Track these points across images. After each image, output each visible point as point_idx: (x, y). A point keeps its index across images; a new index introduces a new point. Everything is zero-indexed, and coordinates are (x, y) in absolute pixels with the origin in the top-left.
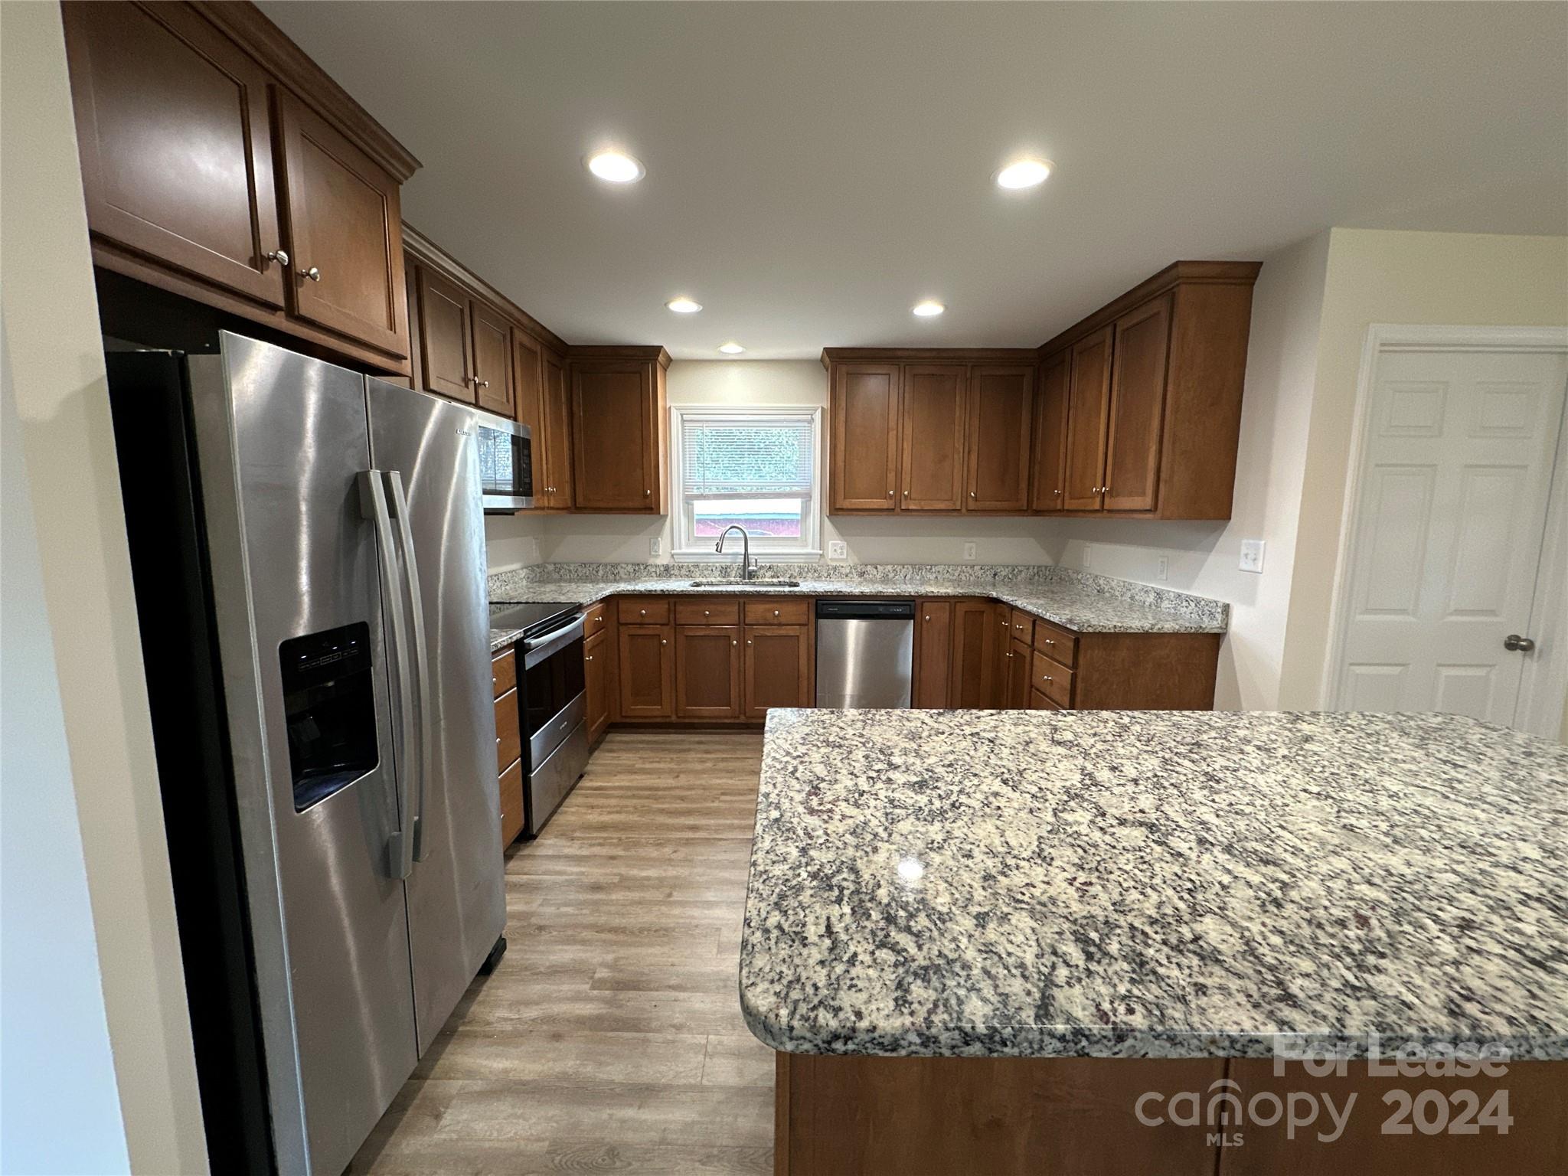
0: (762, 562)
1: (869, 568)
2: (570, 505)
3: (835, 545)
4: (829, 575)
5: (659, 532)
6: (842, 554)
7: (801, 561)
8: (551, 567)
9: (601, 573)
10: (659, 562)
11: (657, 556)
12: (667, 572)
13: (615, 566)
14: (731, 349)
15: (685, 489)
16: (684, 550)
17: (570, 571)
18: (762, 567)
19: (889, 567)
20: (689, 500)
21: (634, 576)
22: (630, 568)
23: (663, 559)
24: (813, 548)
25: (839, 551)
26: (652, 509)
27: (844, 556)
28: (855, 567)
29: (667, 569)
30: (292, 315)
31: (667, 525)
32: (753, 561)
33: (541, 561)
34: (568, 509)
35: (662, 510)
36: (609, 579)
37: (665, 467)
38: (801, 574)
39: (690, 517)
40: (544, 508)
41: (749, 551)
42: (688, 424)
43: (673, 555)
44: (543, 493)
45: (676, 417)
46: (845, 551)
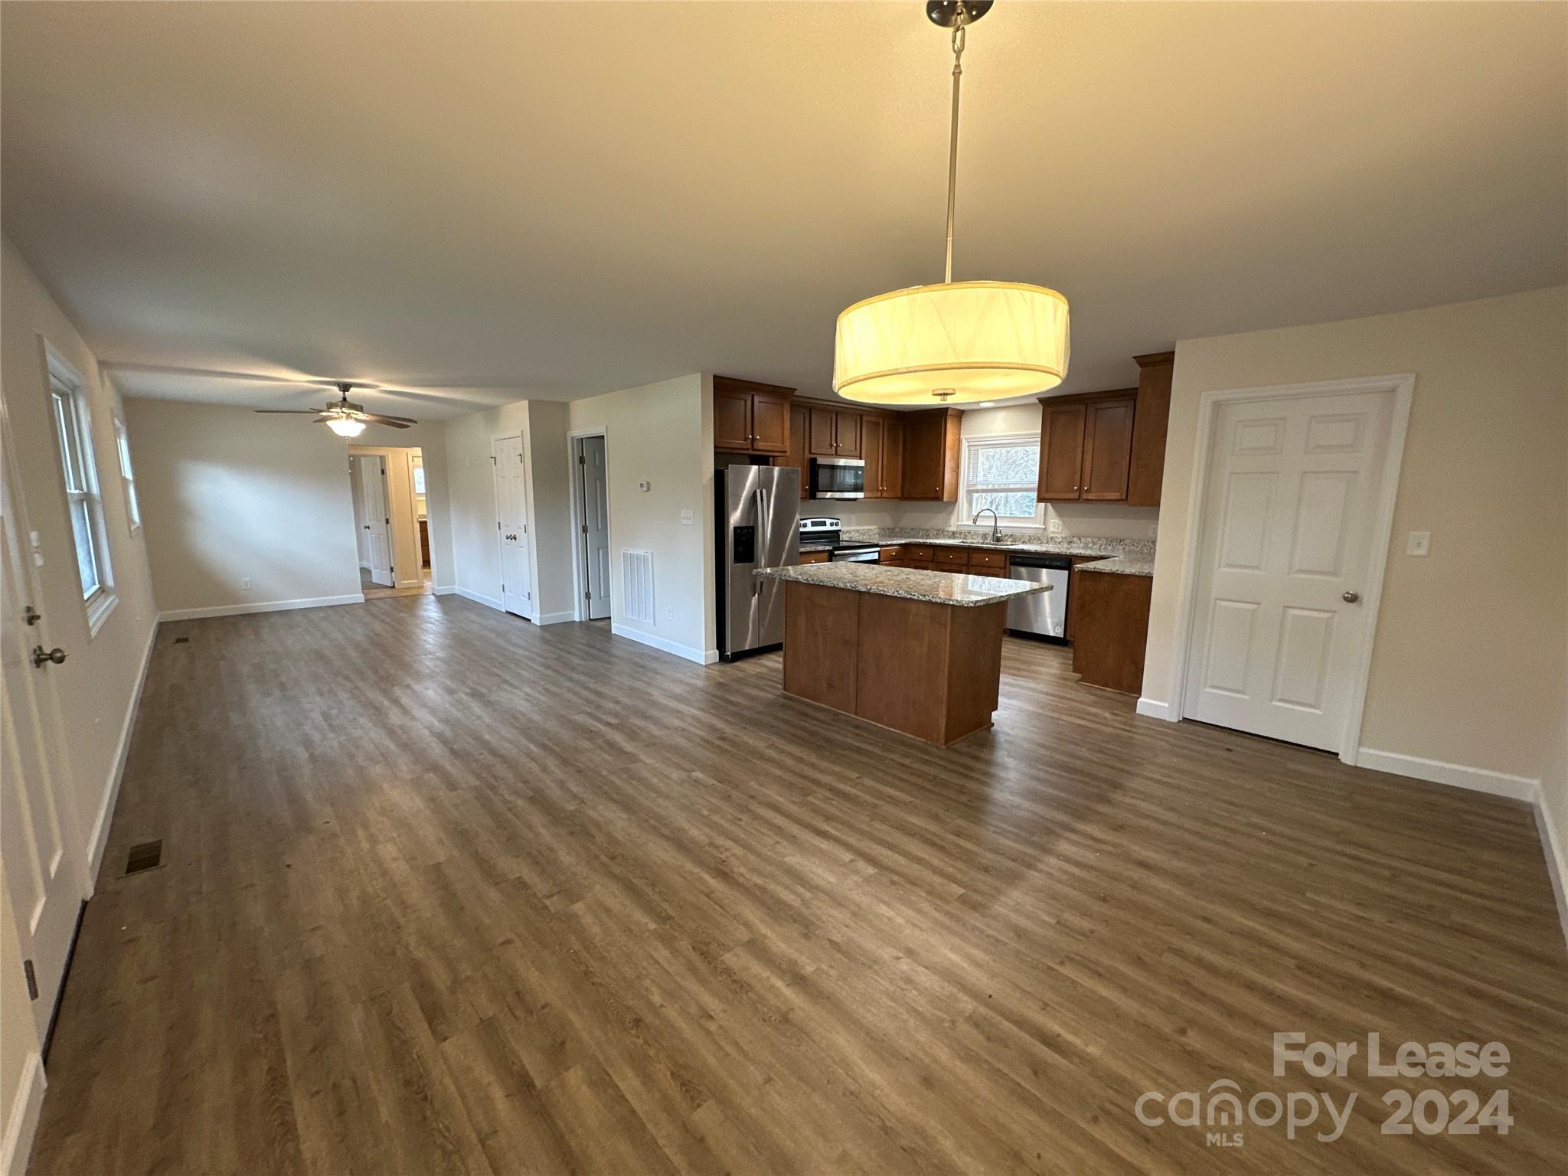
0: (1004, 532)
1: (1075, 539)
2: (900, 496)
3: (1054, 523)
4: (1047, 542)
5: (951, 512)
6: (1058, 528)
7: (1032, 533)
8: (898, 530)
9: (921, 534)
10: (951, 528)
11: (950, 526)
12: (953, 535)
13: (927, 531)
15: (968, 486)
16: (964, 523)
18: (1006, 535)
19: (1089, 540)
20: (970, 493)
21: (937, 536)
22: (935, 532)
23: (953, 528)
24: (1040, 525)
25: (1057, 526)
26: (939, 498)
27: (1060, 530)
28: (1065, 538)
29: (954, 533)
30: (753, 450)
31: (957, 507)
32: (998, 531)
33: (892, 526)
34: (899, 498)
35: (945, 499)
36: (922, 537)
37: (955, 474)
38: (1030, 541)
39: (970, 503)
40: (878, 498)
41: (997, 525)
42: (972, 448)
43: (958, 525)
44: (878, 490)
45: (964, 445)
46: (1060, 528)
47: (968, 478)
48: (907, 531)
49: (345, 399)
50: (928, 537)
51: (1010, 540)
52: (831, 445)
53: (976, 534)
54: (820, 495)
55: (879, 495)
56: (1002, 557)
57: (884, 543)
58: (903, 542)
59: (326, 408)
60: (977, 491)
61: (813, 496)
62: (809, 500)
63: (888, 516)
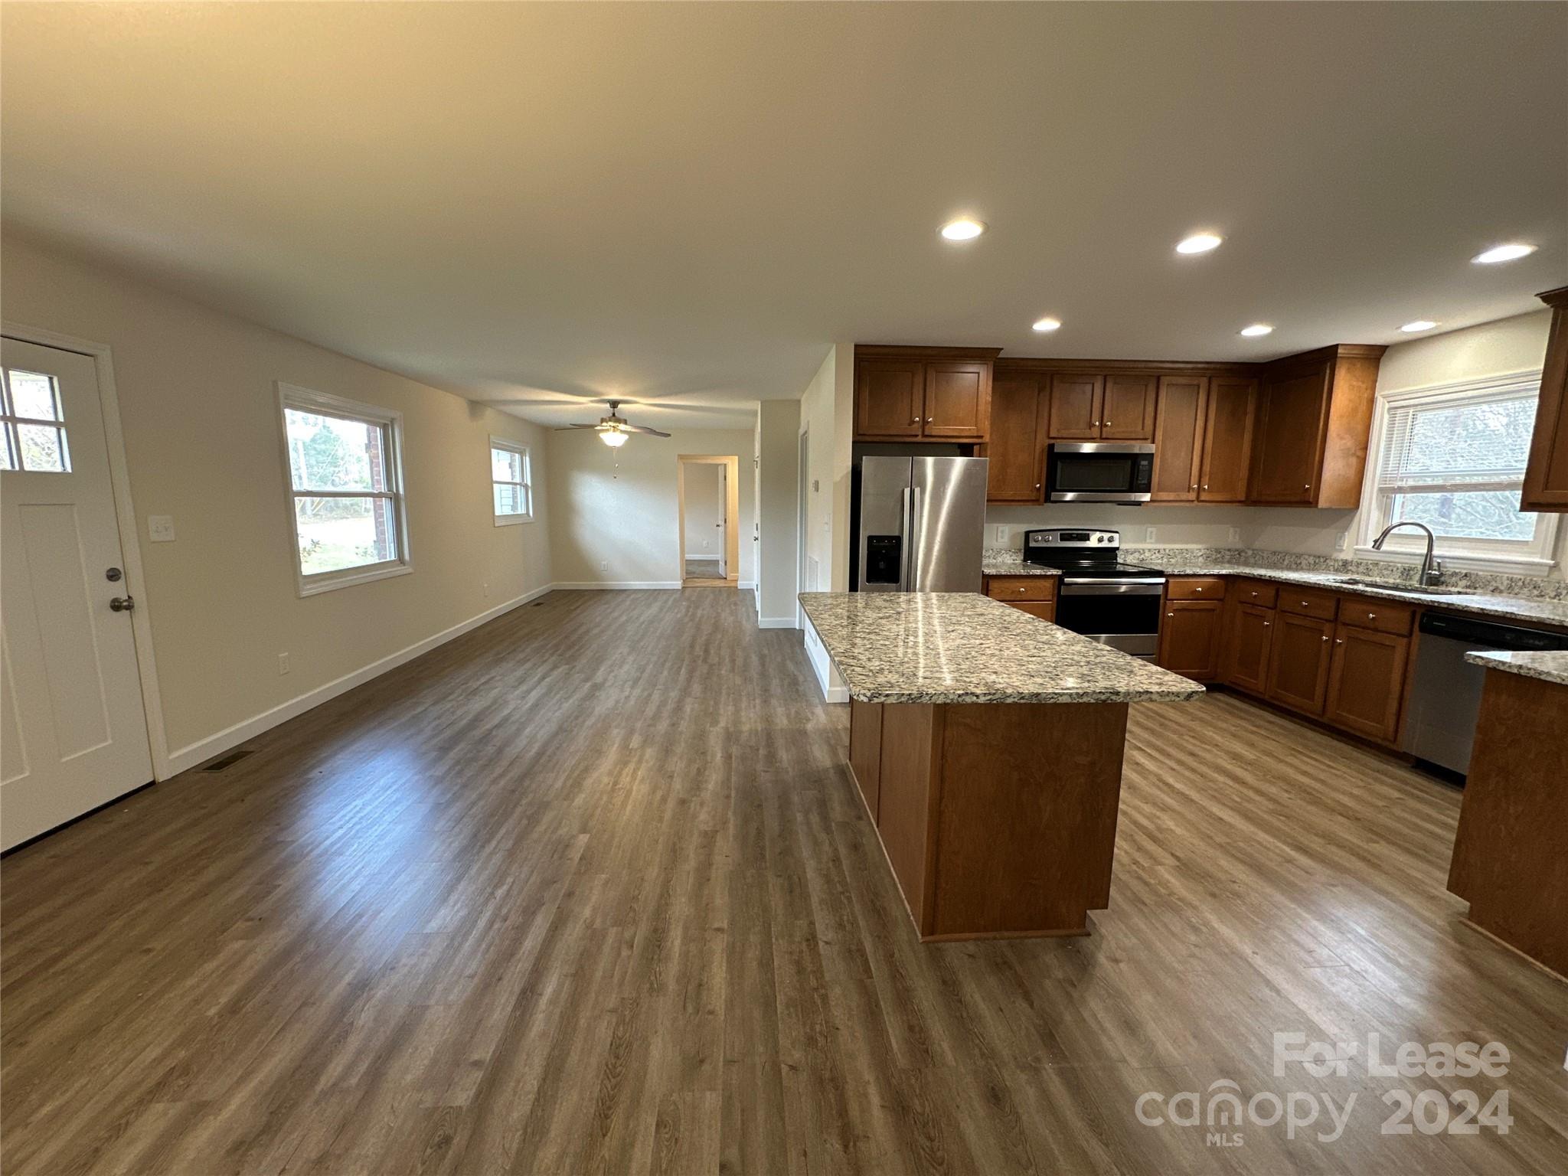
0: (1450, 567)
2: (1245, 499)
4: (1557, 594)
5: (1346, 528)
8: (1250, 553)
9: (1286, 563)
10: (1343, 556)
11: (1341, 551)
13: (1299, 556)
14: (1418, 327)
15: (1384, 480)
16: (1369, 546)
17: (1263, 558)
18: (1455, 574)
20: (1387, 492)
21: (1313, 568)
22: (1311, 560)
23: (1346, 555)
24: (1540, 556)
26: (1310, 503)
29: (1345, 563)
30: (924, 436)
31: (1356, 519)
32: (1435, 564)
33: (1240, 546)
34: (1240, 502)
35: (1324, 505)
37: (1354, 461)
39: (1387, 510)
40: (1193, 501)
41: (1435, 552)
42: (1398, 411)
44: (1189, 489)
45: (1381, 407)
47: (1387, 466)
48: (1265, 555)
49: (614, 415)
50: (1298, 568)
51: (1464, 583)
52: (1091, 425)
54: (1054, 496)
55: (1192, 496)
56: (1405, 616)
58: (1224, 572)
59: (599, 423)
60: (1400, 490)
61: (1048, 499)
62: (1046, 504)
63: (1231, 530)
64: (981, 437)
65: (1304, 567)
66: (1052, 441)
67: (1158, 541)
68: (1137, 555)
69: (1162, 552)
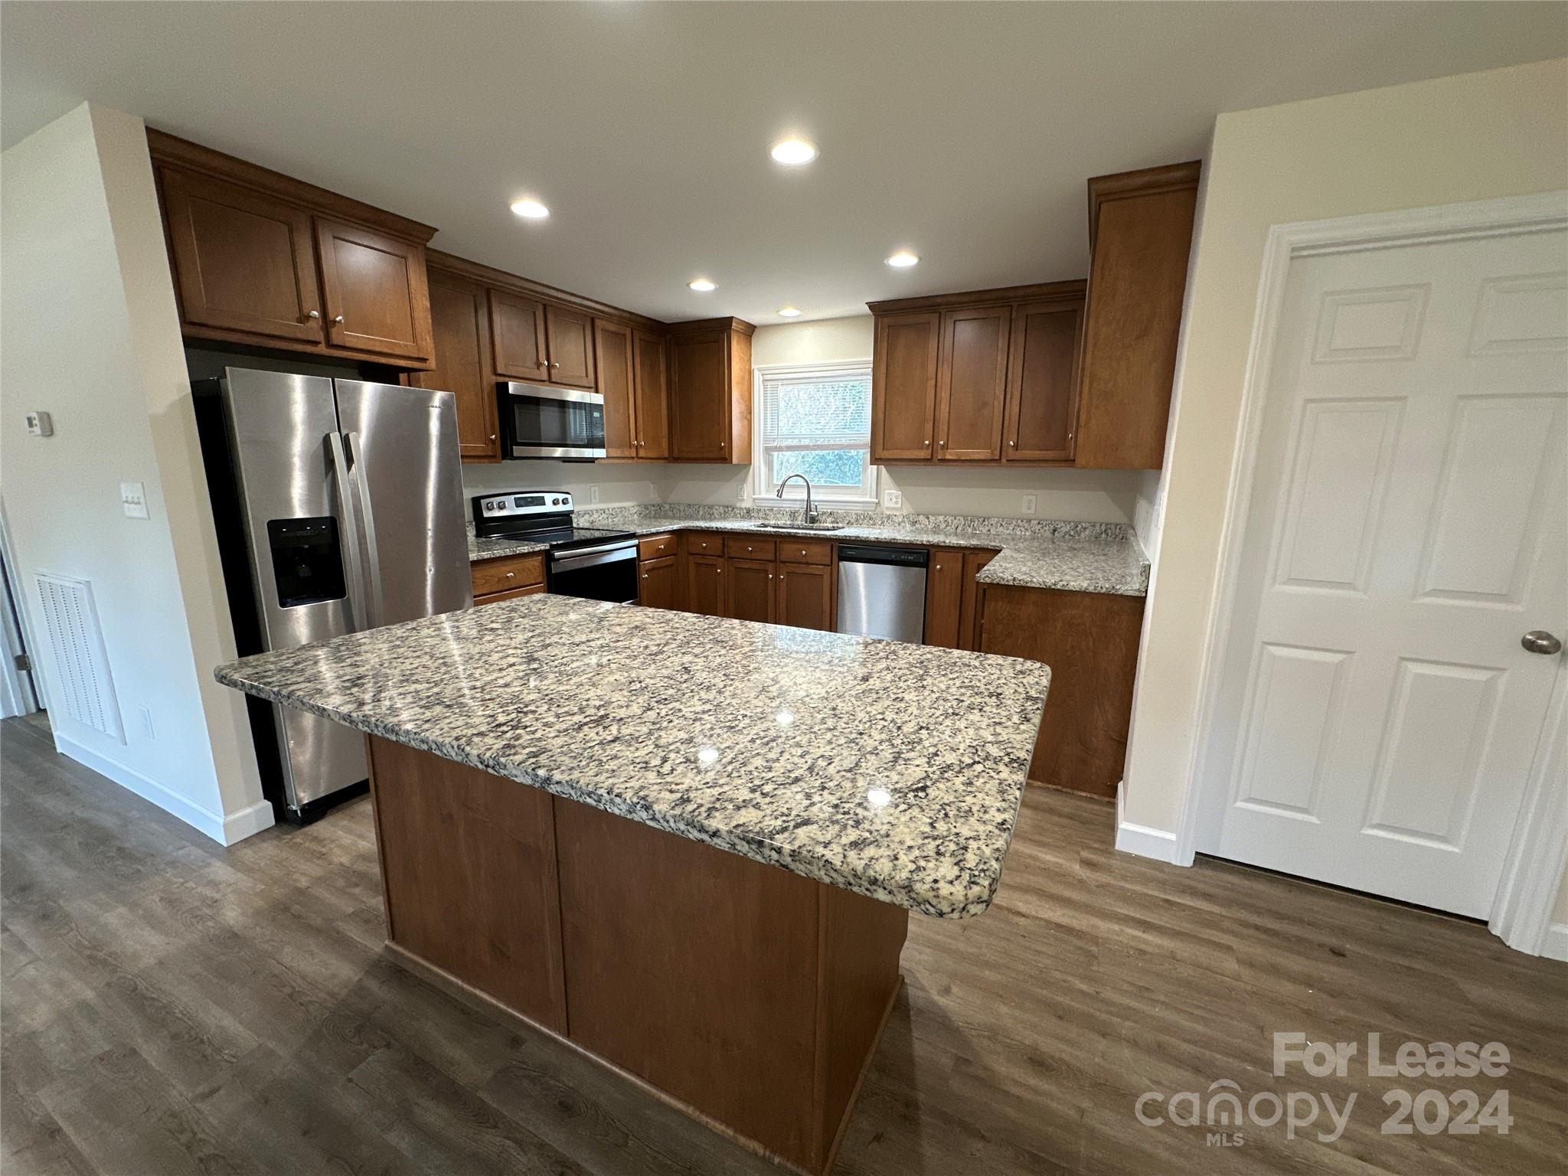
0: (821, 508)
1: (921, 517)
2: (666, 455)
3: (890, 494)
4: (883, 523)
5: (744, 480)
6: (896, 503)
7: (859, 509)
8: (667, 507)
9: (701, 513)
10: (744, 505)
11: (742, 500)
12: (748, 514)
13: (711, 507)
14: (790, 313)
15: (766, 440)
16: (763, 495)
17: (680, 511)
18: (824, 513)
19: (941, 518)
20: (768, 450)
21: (724, 517)
22: (721, 510)
23: (747, 504)
24: (870, 497)
25: (894, 500)
26: (726, 459)
27: (899, 505)
28: (907, 516)
29: (748, 511)
30: (330, 345)
31: (751, 473)
32: (812, 506)
33: (657, 500)
34: (665, 459)
35: (735, 461)
36: (704, 519)
37: (746, 422)
38: (858, 521)
39: (770, 465)
40: (633, 458)
41: (811, 498)
42: (769, 383)
43: (754, 499)
44: (630, 446)
45: (757, 378)
46: (900, 501)
47: (765, 430)
48: (682, 508)
50: (712, 518)
51: (830, 519)
53: (780, 512)
54: (517, 451)
55: (633, 454)
56: (826, 549)
57: (645, 531)
58: (676, 527)
60: (780, 449)
61: (507, 454)
62: (504, 461)
63: (652, 486)
64: (424, 360)
65: (717, 516)
66: (501, 379)
67: (602, 501)
68: (587, 517)
69: (607, 511)
